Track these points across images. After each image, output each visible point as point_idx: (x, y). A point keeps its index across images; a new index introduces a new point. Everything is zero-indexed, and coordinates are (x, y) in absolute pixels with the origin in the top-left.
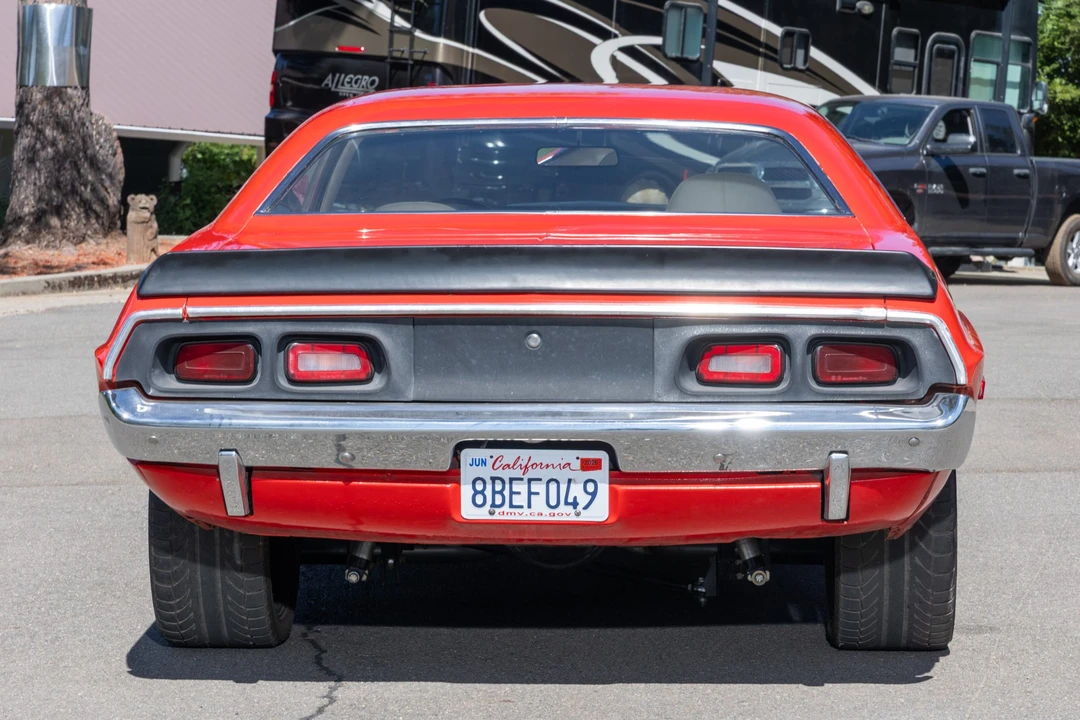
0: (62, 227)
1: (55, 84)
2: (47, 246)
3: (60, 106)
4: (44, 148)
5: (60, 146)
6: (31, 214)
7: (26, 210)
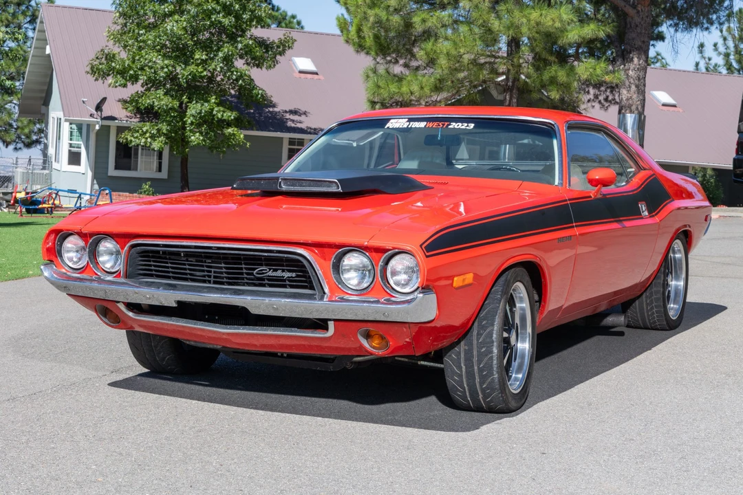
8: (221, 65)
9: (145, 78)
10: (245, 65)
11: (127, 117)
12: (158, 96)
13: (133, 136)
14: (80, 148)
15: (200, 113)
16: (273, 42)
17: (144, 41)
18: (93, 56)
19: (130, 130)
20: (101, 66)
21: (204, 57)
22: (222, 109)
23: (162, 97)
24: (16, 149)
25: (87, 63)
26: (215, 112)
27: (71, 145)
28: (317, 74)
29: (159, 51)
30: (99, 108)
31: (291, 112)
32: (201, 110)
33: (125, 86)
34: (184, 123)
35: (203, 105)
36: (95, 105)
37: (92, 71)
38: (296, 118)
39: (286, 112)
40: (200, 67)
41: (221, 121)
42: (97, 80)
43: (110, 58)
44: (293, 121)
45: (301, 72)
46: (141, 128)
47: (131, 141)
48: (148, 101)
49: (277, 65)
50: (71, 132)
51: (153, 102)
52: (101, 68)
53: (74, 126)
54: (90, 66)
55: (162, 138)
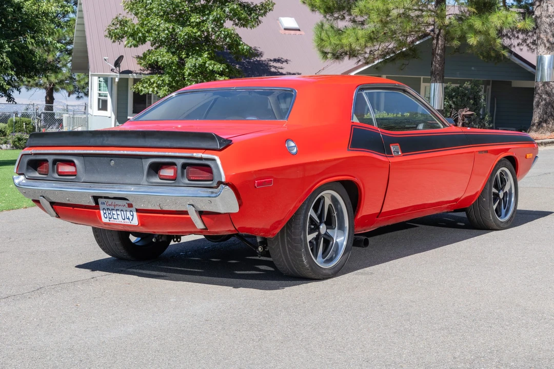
0: (547, 127)
1: (547, 81)
2: (541, 133)
3: (548, 88)
4: (542, 101)
5: (548, 100)
6: (537, 123)
7: (536, 121)
8: (213, 26)
9: (152, 39)
10: (234, 25)
11: (141, 70)
12: (162, 53)
13: (143, 86)
14: (107, 96)
15: (195, 66)
16: (256, 6)
17: (151, 9)
18: (110, 23)
19: (141, 81)
20: (116, 31)
21: (198, 20)
22: (213, 62)
23: (165, 54)
24: (78, 97)
25: (105, 29)
26: (207, 65)
27: (100, 95)
28: (299, 30)
29: (161, 16)
30: (117, 64)
31: (275, 60)
32: (195, 64)
33: (136, 46)
34: (183, 75)
35: (197, 59)
36: (114, 62)
37: (110, 34)
38: (278, 65)
39: (271, 60)
40: (195, 28)
41: (213, 72)
42: (114, 42)
43: (123, 23)
44: (275, 67)
45: (285, 29)
46: (149, 80)
47: (142, 90)
48: (154, 58)
49: (260, 24)
50: (100, 84)
51: (158, 58)
52: (117, 32)
53: (102, 79)
54: (108, 31)
55: (166, 87)
